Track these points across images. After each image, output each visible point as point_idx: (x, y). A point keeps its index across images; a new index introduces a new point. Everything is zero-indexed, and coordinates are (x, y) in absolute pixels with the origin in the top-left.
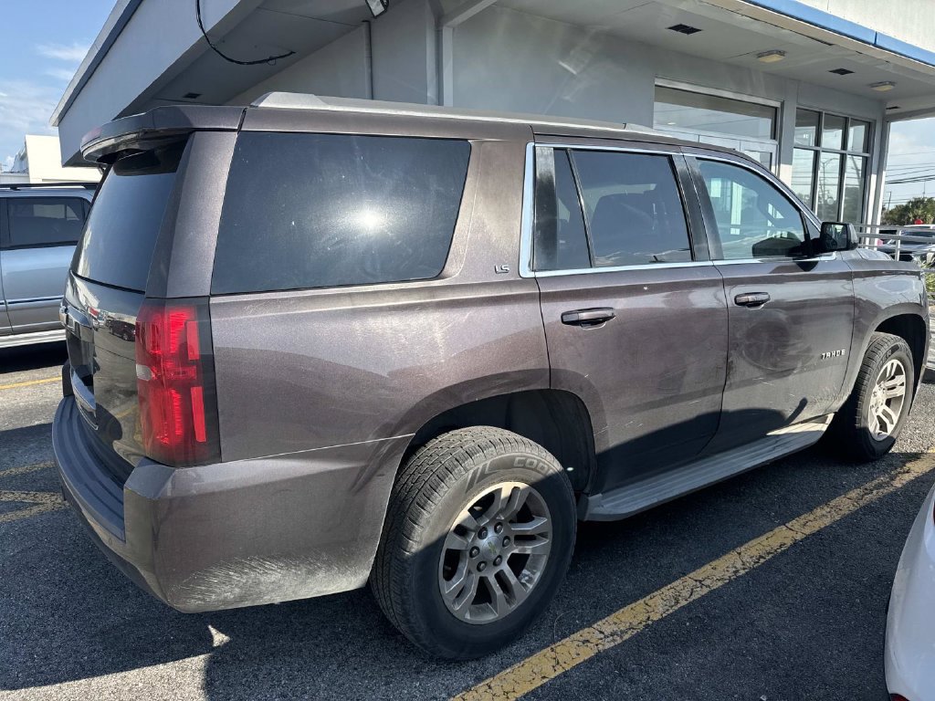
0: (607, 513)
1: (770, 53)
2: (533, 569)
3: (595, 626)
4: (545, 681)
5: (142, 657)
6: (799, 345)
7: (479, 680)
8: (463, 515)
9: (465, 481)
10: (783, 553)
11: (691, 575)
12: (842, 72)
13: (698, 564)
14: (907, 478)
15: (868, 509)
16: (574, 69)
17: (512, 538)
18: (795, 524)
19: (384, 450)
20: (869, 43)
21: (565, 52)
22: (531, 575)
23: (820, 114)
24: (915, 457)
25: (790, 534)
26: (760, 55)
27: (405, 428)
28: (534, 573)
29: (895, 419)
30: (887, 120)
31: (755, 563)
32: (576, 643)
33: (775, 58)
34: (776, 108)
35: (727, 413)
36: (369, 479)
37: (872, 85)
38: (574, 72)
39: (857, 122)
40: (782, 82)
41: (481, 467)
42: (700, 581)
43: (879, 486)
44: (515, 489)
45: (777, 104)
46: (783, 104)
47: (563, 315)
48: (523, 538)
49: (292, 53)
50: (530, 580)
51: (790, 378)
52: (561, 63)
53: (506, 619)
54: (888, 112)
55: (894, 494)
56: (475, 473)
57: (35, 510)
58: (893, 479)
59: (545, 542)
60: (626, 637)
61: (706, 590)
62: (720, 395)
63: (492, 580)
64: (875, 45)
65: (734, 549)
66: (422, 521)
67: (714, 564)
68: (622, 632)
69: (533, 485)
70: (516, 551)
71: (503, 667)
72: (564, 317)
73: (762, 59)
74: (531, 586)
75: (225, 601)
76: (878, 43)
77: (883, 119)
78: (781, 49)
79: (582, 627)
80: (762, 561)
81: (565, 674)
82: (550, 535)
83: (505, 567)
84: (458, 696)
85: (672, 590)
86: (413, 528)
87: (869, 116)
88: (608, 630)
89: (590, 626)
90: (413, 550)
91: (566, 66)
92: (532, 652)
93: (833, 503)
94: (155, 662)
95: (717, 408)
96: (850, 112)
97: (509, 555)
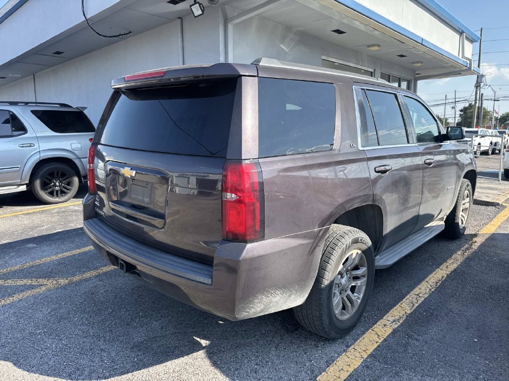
0: (382, 265)
1: (374, 45)
2: (359, 293)
3: (384, 318)
4: (378, 344)
5: (167, 356)
6: (442, 183)
7: (348, 347)
8: (341, 266)
9: (343, 249)
10: (445, 280)
11: (412, 292)
12: (402, 56)
13: (412, 288)
14: (478, 244)
15: (469, 259)
16: (287, 49)
17: (352, 278)
18: (443, 266)
19: (321, 234)
20: (420, 43)
21: (283, 40)
22: (359, 296)
23: (389, 76)
24: (475, 235)
25: (444, 272)
26: (369, 46)
27: (328, 223)
28: (360, 295)
29: (466, 218)
30: (416, 80)
31: (436, 285)
32: (381, 326)
33: (376, 48)
34: (372, 72)
35: (420, 215)
36: (315, 248)
37: (413, 63)
38: (287, 51)
39: (404, 80)
40: (375, 60)
41: (348, 242)
42: (418, 295)
43: (467, 249)
44: (357, 253)
45: (372, 70)
46: (375, 70)
47: (375, 169)
48: (356, 278)
49: (130, 32)
50: (358, 298)
51: (439, 199)
52: (281, 45)
53: (352, 317)
54: (417, 76)
55: (475, 252)
56: (346, 245)
57: (43, 288)
58: (471, 245)
59: (365, 279)
60: (401, 322)
61: (423, 299)
62: (419, 207)
63: (345, 298)
64: (422, 44)
65: (423, 280)
66: (328, 269)
67: (419, 287)
68: (398, 320)
69: (363, 252)
70: (353, 284)
71: (355, 340)
72: (376, 169)
73: (370, 48)
74: (359, 301)
75: (256, 313)
76: (423, 44)
77: (415, 80)
78: (379, 44)
79: (380, 320)
80: (438, 284)
81: (385, 340)
82: (366, 276)
83: (349, 292)
84: (343, 354)
85: (408, 300)
86: (325, 273)
87: (409, 78)
88: (391, 319)
89: (382, 319)
90: (326, 284)
91: (283, 47)
92: (364, 333)
93: (453, 257)
94: (178, 357)
95: (417, 214)
96: (402, 76)
97: (350, 286)
